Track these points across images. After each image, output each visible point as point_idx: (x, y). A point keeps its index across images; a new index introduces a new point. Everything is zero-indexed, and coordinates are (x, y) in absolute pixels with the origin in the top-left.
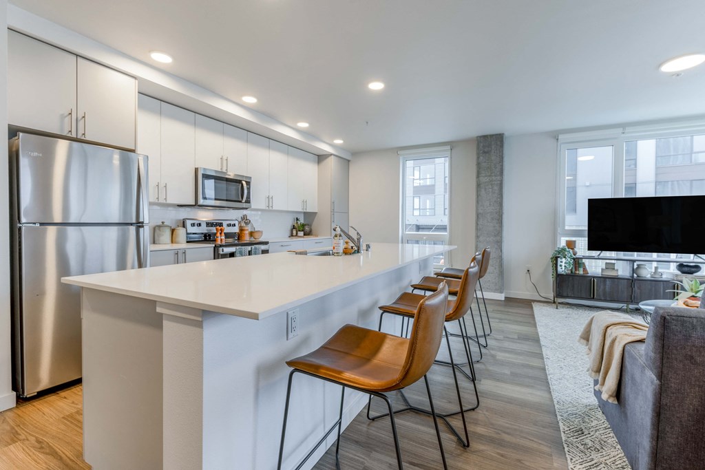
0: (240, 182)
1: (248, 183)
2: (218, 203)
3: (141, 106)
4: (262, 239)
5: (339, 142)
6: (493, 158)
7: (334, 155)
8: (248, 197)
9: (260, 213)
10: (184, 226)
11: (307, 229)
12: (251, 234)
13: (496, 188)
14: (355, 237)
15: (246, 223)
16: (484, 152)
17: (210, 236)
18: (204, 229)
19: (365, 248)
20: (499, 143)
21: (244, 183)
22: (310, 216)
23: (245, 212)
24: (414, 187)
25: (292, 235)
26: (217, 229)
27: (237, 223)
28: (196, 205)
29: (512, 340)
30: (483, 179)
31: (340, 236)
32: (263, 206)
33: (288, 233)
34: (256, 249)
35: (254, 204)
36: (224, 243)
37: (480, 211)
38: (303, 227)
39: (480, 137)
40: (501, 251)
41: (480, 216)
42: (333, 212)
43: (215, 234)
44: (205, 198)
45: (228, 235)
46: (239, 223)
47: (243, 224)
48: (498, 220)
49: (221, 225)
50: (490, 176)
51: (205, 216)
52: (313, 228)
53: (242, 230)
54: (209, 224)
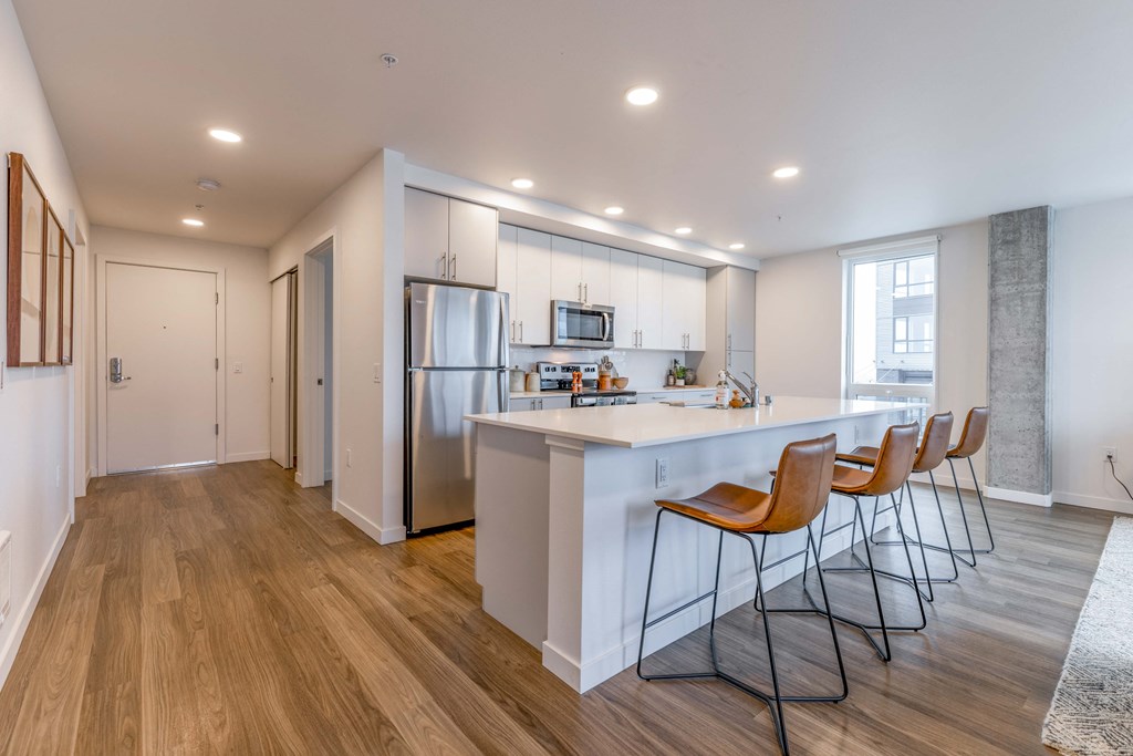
0: (600, 314)
1: (611, 315)
2: (571, 342)
3: (502, 236)
4: (626, 389)
5: (738, 246)
6: (1024, 250)
7: (731, 266)
8: (611, 334)
9: (624, 353)
10: (538, 371)
11: (690, 376)
12: (614, 382)
13: (1032, 305)
14: (748, 386)
15: (608, 368)
16: (1006, 242)
17: (565, 383)
18: (559, 375)
19: (763, 400)
20: (1037, 223)
21: (606, 315)
22: (694, 357)
23: (606, 353)
24: (896, 301)
25: (667, 385)
26: (574, 376)
27: (596, 367)
28: (552, 346)
29: (1035, 565)
30: (1001, 290)
31: (726, 383)
32: (629, 345)
33: (663, 382)
34: (620, 400)
35: (617, 343)
36: (581, 392)
37: (997, 346)
38: (684, 372)
39: (998, 216)
40: (1043, 417)
41: (996, 354)
42: (728, 350)
43: (571, 382)
44: (559, 337)
45: (586, 383)
46: (599, 367)
47: (604, 369)
48: (1036, 361)
49: (577, 369)
50: (1018, 283)
51: (560, 358)
52: (699, 374)
53: (602, 377)
54: (566, 369)
